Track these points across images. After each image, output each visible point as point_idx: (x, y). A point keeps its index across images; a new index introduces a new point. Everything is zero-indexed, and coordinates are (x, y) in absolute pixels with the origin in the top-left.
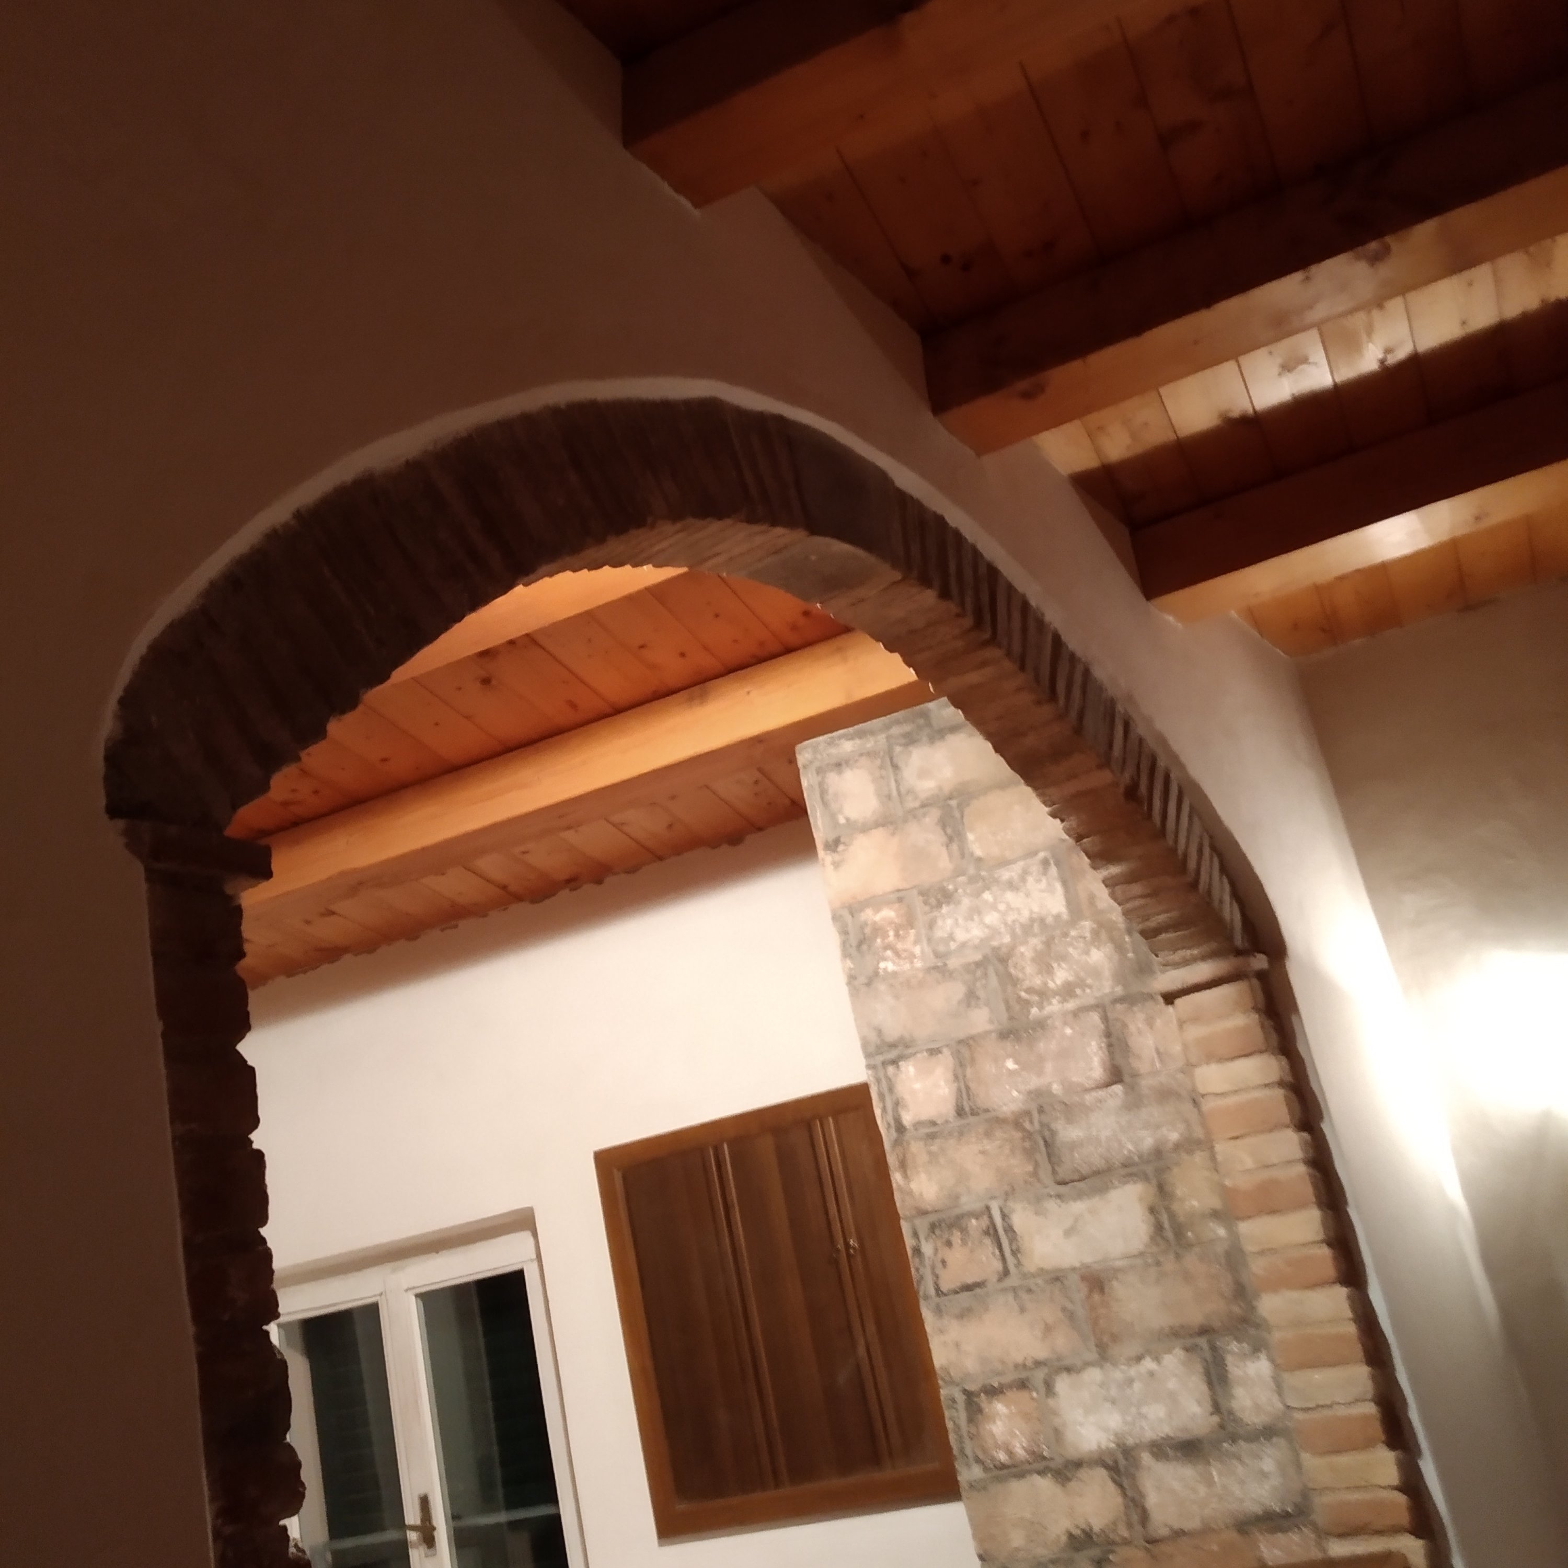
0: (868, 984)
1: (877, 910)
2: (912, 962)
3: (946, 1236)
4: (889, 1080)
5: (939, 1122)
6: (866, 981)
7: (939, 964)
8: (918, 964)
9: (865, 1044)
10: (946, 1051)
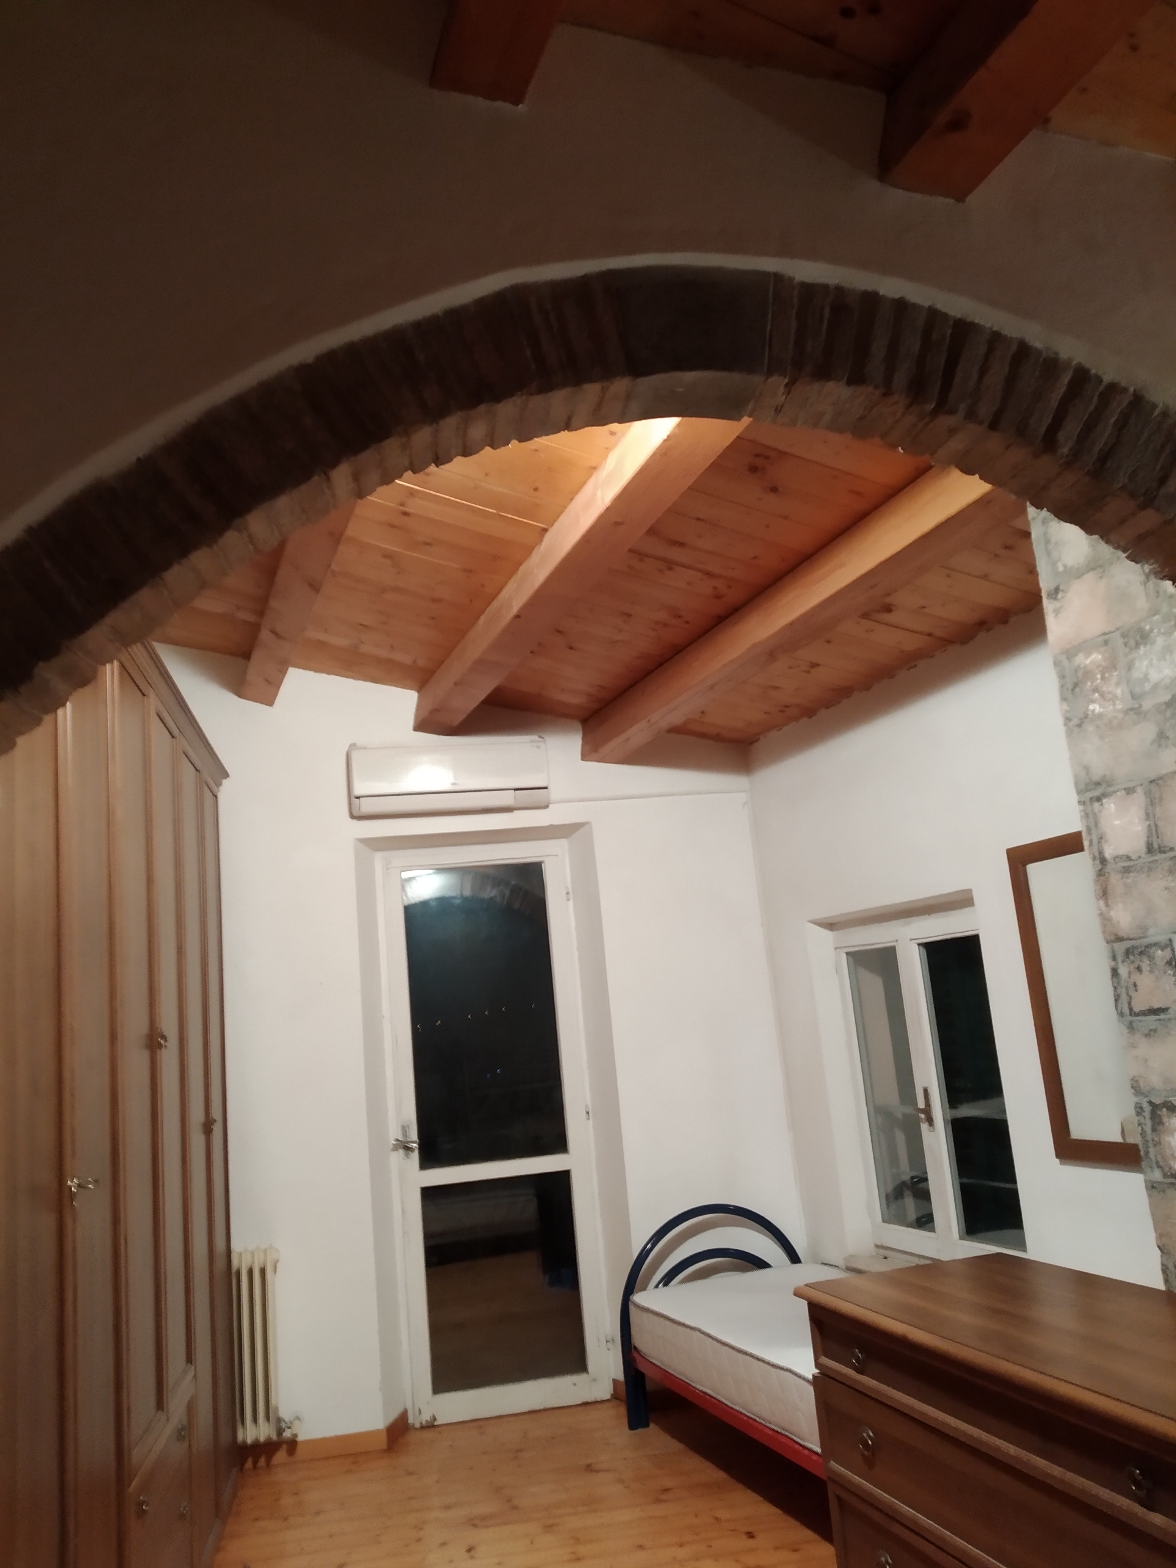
0: (1079, 726)
1: (1088, 655)
2: (1114, 704)
3: (1137, 963)
4: (1095, 815)
5: (1133, 858)
6: (1078, 722)
7: (1136, 706)
8: (1119, 706)
9: (1076, 784)
10: (1139, 790)
